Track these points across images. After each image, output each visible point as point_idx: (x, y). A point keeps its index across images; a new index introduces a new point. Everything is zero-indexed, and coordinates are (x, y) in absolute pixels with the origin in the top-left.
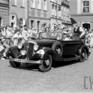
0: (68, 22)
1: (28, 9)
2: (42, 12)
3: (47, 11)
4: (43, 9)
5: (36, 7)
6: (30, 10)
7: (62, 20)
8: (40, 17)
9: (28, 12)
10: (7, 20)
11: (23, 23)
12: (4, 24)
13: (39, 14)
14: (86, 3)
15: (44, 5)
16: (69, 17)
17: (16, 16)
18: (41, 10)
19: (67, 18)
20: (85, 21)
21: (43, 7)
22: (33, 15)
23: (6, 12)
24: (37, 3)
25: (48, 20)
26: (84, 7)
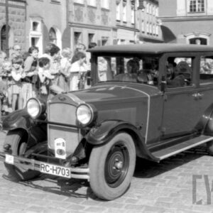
1: (67, 6)
2: (98, 13)
3: (108, 11)
4: (100, 5)
5: (85, 1)
6: (73, 8)
8: (94, 24)
9: (69, 13)
10: (23, 31)
11: (56, 39)
12: (16, 41)
16: (158, 23)
17: (42, 22)
18: (95, 8)
20: (194, 33)
22: (79, 20)
23: (19, 14)
25: (112, 31)
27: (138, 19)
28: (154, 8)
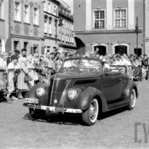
0: (69, 43)
1: (9, 23)
2: (31, 28)
3: (38, 26)
4: (32, 22)
5: (22, 20)
6: (13, 24)
7: (60, 41)
8: (28, 36)
9: (10, 28)
11: (1, 46)
13: (27, 31)
14: (99, 13)
15: (34, 16)
16: (73, 35)
18: (29, 24)
19: (66, 37)
21: (32, 20)
22: (17, 33)
24: (24, 13)
26: (97, 20)
27: (60, 33)
28: (71, 25)
